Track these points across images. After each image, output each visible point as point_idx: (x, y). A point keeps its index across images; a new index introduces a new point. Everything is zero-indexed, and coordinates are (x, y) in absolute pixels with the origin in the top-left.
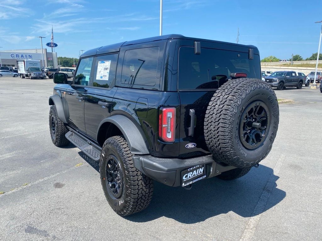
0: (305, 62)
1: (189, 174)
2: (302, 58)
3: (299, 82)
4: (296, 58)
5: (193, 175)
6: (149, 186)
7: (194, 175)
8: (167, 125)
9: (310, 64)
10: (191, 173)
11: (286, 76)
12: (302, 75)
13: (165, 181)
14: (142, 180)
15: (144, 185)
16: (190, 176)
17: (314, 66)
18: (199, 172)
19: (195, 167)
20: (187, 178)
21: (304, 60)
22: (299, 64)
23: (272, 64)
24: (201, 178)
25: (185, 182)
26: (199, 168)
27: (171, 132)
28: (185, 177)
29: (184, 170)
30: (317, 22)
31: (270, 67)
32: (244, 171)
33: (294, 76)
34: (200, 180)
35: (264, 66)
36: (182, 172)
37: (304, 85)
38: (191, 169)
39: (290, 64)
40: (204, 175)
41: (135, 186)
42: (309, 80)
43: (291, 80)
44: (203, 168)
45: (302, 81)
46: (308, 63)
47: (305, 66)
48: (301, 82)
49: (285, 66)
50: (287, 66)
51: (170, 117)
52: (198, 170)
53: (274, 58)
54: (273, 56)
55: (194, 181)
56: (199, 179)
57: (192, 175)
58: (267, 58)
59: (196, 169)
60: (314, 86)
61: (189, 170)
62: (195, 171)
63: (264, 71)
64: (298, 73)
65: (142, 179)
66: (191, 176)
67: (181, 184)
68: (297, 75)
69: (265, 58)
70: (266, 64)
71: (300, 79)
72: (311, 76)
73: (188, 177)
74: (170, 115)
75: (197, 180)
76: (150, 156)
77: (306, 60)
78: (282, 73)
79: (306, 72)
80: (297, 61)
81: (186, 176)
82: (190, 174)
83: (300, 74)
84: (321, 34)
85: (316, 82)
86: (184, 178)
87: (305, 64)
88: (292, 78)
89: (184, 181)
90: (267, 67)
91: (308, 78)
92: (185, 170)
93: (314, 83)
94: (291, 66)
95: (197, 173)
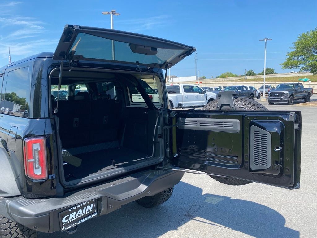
0: (257, 77)
1: (71, 214)
2: (255, 73)
3: (250, 96)
4: (250, 73)
5: (77, 215)
6: (29, 232)
7: (79, 215)
8: (34, 160)
9: (262, 78)
10: (75, 213)
11: (238, 90)
12: (253, 89)
13: (36, 228)
14: (17, 227)
15: (20, 232)
16: (72, 217)
17: (262, 80)
18: (87, 210)
19: (79, 206)
20: (68, 220)
21: (257, 75)
22: (252, 78)
23: (228, 80)
24: (90, 217)
25: (66, 226)
26: (86, 206)
27: (40, 167)
28: (66, 219)
29: (63, 211)
30: (261, 40)
31: (226, 82)
32: (163, 197)
33: (245, 90)
34: (89, 220)
35: (221, 81)
36: (60, 214)
37: (256, 98)
38: (74, 208)
39: (244, 79)
40: (95, 213)
41: (6, 235)
42: (259, 93)
43: (243, 94)
44: (92, 205)
45: (252, 94)
46: (260, 77)
47: (257, 80)
48: (252, 96)
49: (240, 81)
50: (241, 81)
51: (38, 149)
52: (85, 208)
53: (231, 74)
54: (230, 72)
55: (80, 222)
56: (87, 219)
57: (75, 215)
58: (224, 74)
59: (82, 208)
60: (264, 99)
61: (70, 210)
62: (80, 211)
63: (220, 86)
64: (250, 87)
65: (17, 225)
66: (74, 217)
67: (60, 228)
68: (249, 89)
69: (222, 74)
70: (223, 80)
71: (250, 93)
72: (262, 90)
73: (70, 218)
74: (36, 147)
75: (84, 220)
76: (21, 198)
77: (259, 74)
78: (234, 88)
79: (257, 86)
80: (251, 76)
81: (68, 218)
82: (73, 214)
83: (251, 88)
84: (265, 51)
85: (265, 95)
86: (64, 220)
87: (257, 78)
88: (244, 92)
89: (64, 224)
90: (224, 82)
91: (259, 91)
92: (66, 211)
93: (264, 96)
94: (245, 81)
95: (84, 212)
